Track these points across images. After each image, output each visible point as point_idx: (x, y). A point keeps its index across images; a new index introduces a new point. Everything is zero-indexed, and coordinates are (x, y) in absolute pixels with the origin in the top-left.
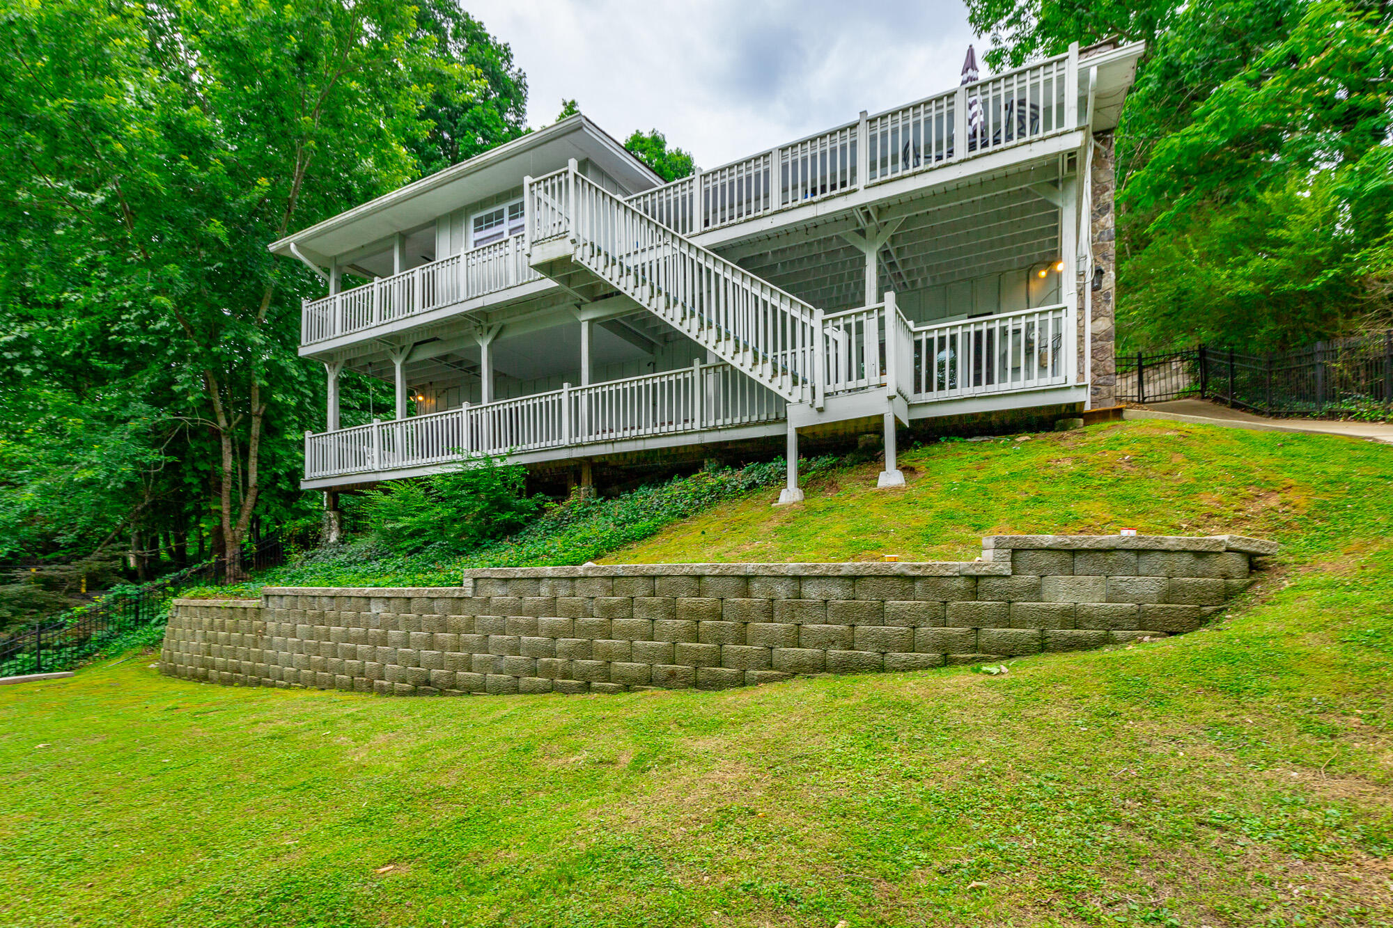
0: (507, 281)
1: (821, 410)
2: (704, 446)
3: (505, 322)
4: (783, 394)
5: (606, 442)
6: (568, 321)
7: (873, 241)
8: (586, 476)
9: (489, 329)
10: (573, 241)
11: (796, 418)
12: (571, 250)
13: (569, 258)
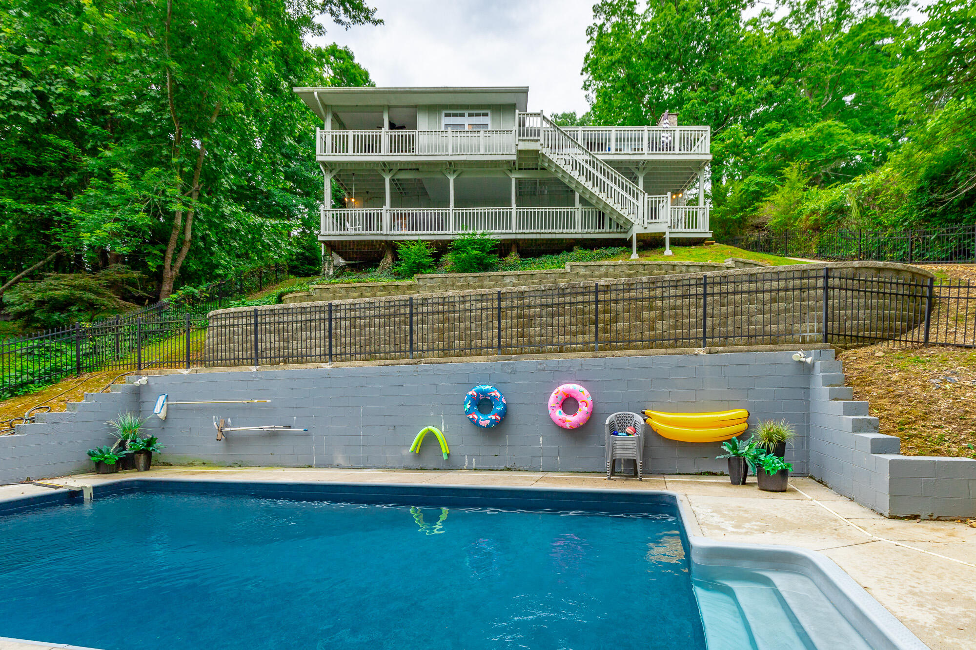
0: (479, 151)
1: (646, 228)
2: (575, 239)
3: (465, 169)
4: (632, 221)
5: (537, 233)
6: (502, 176)
7: (642, 173)
8: (514, 248)
9: (454, 171)
10: (542, 145)
11: (637, 230)
12: (540, 148)
13: (538, 151)
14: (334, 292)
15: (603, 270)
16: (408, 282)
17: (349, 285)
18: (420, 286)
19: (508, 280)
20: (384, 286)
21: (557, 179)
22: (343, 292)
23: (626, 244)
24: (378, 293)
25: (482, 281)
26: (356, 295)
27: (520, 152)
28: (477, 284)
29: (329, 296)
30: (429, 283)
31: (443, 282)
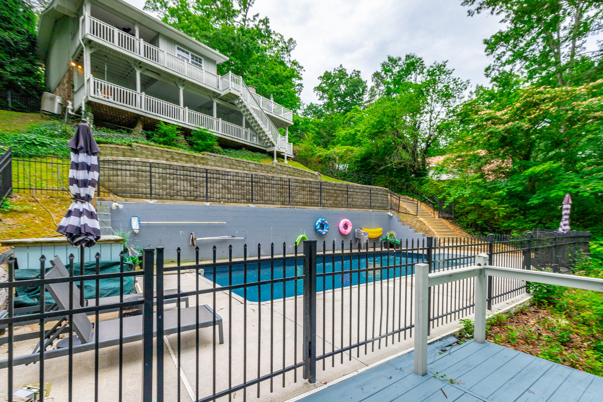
0: (202, 81)
1: (279, 149)
11: (276, 149)
12: (240, 95)
13: (239, 97)
14: (152, 152)
15: (286, 169)
16: (200, 155)
17: (163, 149)
18: (208, 159)
19: (251, 165)
20: (187, 155)
21: (240, 112)
22: (159, 153)
23: (271, 154)
24: (184, 158)
25: (239, 163)
26: (168, 156)
27: (230, 93)
28: (237, 164)
29: (148, 153)
30: (213, 158)
31: (221, 159)
